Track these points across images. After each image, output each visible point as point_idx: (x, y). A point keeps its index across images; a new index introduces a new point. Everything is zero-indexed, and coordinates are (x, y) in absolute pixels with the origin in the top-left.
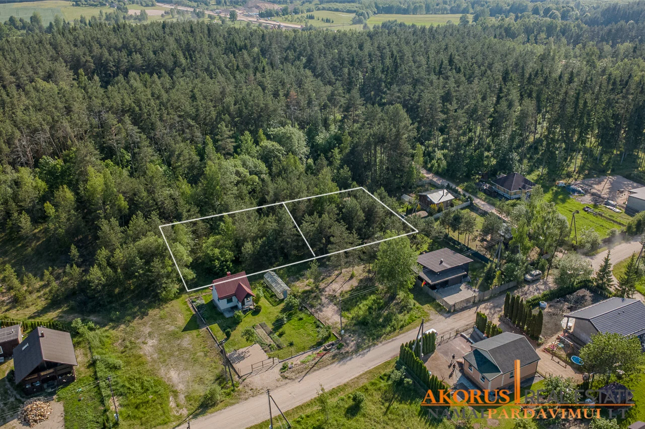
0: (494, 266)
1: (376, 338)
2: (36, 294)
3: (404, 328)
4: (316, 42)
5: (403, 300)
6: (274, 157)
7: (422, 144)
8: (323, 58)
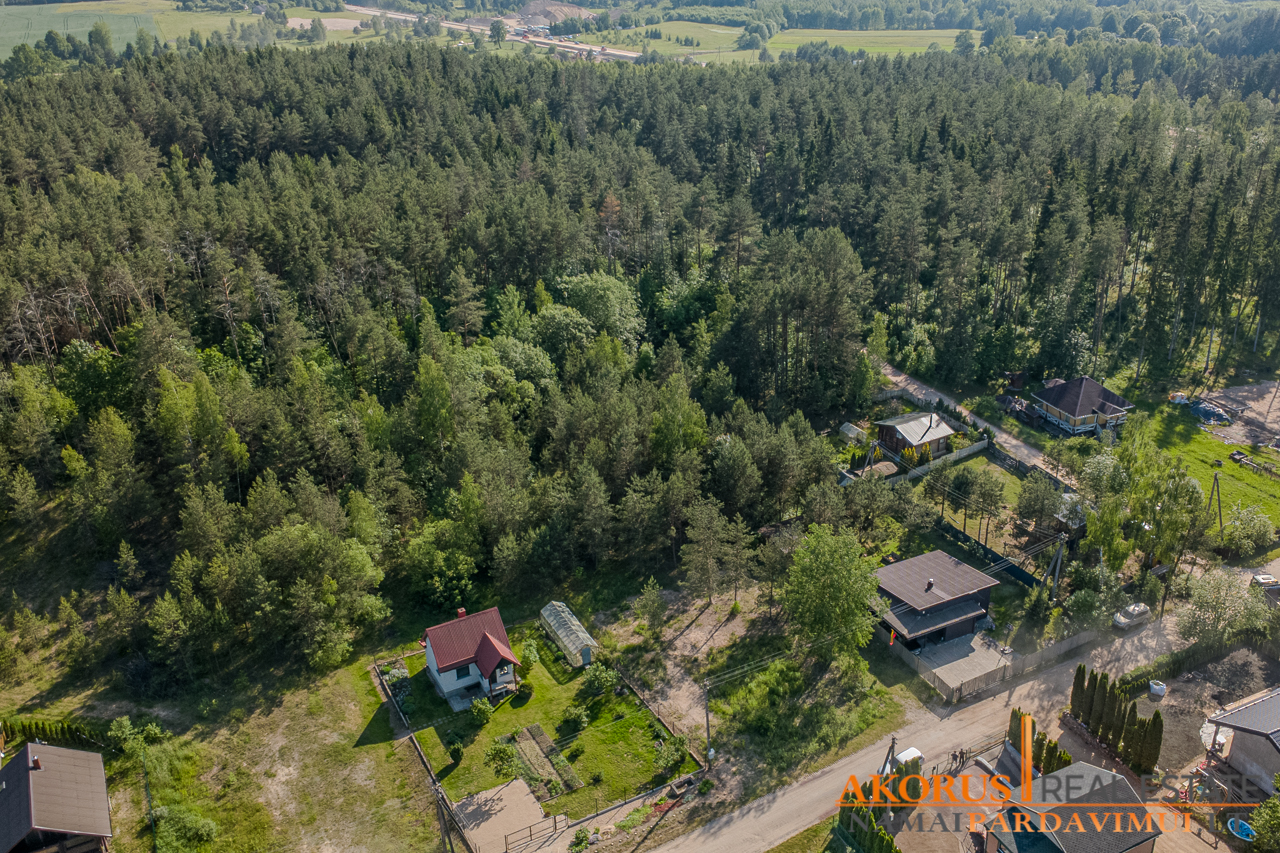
0: (1045, 596)
1: (786, 769)
2: (42, 652)
3: (849, 743)
4: (662, 88)
5: (845, 673)
6: (569, 341)
7: (884, 309)
8: (676, 122)
